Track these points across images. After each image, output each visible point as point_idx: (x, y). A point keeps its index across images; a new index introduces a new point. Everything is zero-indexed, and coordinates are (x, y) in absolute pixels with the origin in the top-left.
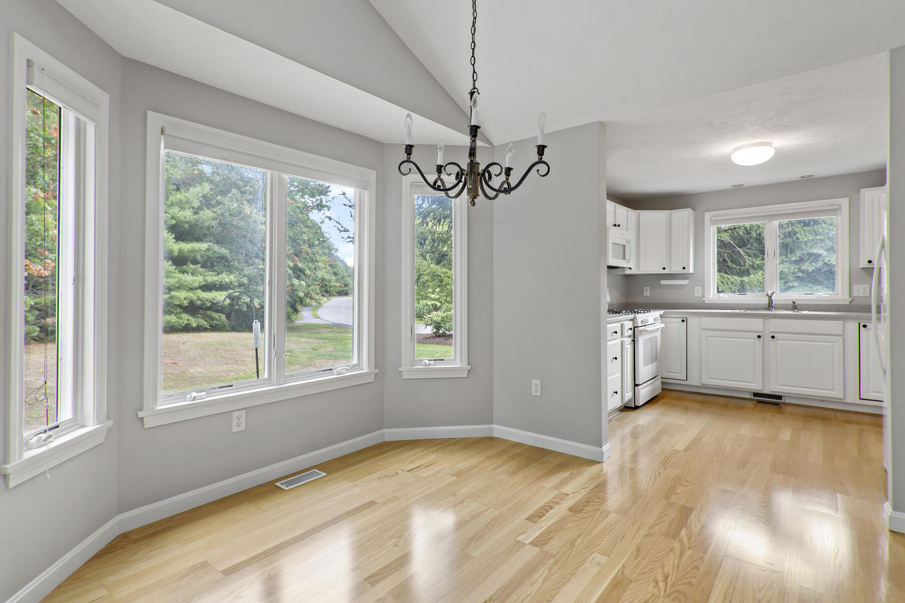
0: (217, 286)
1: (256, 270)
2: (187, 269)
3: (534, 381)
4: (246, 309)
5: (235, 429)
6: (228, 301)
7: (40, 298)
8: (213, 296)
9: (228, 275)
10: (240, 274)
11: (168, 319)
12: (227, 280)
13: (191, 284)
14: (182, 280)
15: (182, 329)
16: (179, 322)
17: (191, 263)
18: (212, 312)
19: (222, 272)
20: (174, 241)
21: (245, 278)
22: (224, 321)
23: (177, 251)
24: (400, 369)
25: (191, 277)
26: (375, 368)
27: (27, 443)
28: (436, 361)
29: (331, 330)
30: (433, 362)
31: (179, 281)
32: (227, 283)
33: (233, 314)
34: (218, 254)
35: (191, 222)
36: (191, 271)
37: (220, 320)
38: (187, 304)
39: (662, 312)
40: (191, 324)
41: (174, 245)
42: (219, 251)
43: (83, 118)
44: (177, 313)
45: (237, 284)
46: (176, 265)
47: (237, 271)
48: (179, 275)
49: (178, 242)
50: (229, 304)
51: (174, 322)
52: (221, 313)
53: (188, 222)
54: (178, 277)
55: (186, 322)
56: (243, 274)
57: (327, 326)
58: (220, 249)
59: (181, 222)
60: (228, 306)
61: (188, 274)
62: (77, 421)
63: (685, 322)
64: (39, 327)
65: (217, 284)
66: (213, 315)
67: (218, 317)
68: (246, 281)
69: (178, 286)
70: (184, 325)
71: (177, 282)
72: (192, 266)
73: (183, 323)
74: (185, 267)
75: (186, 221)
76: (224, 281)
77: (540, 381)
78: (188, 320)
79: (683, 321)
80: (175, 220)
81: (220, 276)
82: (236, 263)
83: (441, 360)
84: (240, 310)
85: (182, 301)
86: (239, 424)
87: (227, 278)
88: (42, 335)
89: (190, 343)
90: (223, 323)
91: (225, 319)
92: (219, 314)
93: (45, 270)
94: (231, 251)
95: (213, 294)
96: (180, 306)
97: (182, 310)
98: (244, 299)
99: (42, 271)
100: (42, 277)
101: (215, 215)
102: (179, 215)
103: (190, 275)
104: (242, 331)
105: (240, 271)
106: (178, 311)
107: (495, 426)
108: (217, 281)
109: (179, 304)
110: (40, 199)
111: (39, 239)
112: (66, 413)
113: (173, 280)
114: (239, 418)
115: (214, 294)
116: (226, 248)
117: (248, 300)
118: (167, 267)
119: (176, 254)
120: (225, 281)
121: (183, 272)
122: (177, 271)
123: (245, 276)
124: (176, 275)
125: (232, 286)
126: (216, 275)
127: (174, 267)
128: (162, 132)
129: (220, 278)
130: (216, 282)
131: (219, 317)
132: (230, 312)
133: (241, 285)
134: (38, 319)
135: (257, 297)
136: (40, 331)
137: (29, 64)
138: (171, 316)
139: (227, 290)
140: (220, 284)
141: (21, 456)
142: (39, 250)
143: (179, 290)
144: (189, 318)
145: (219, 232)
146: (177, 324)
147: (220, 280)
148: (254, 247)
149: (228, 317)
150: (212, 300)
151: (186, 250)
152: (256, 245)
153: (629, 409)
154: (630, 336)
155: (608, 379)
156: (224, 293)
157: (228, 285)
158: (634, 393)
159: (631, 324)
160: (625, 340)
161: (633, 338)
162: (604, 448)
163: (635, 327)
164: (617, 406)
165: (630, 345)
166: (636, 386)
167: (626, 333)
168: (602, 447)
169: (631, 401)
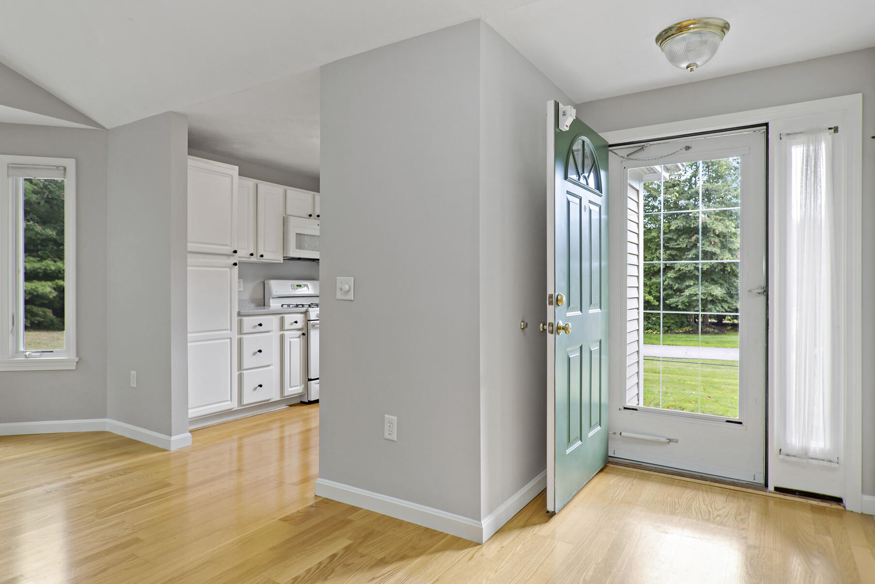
0: (41, 275)
6: (55, 294)
8: (33, 287)
9: (53, 262)
12: (53, 268)
18: (33, 307)
19: (47, 258)
22: (52, 318)
28: (42, 353)
32: (54, 272)
34: (41, 235)
37: (45, 316)
42: (43, 231)
52: (46, 307)
60: (55, 299)
65: (39, 273)
66: (34, 309)
67: (41, 313)
76: (48, 268)
77: (135, 372)
81: (44, 263)
83: (50, 352)
87: (53, 265)
90: (50, 321)
91: (53, 314)
92: (43, 309)
94: (57, 231)
95: (32, 284)
101: (35, 187)
107: (107, 420)
108: (40, 268)
115: (36, 284)
116: (53, 228)
120: (51, 269)
126: (38, 261)
129: (43, 265)
130: (39, 270)
131: (44, 312)
139: (54, 280)
147: (43, 268)
150: (32, 291)
153: (303, 403)
154: (299, 330)
155: (244, 372)
156: (50, 283)
157: (55, 275)
158: (307, 388)
159: (300, 318)
160: (285, 333)
161: (303, 334)
162: (173, 438)
163: (308, 320)
164: (269, 400)
165: (298, 339)
166: (310, 380)
167: (287, 326)
168: (171, 436)
169: (301, 395)
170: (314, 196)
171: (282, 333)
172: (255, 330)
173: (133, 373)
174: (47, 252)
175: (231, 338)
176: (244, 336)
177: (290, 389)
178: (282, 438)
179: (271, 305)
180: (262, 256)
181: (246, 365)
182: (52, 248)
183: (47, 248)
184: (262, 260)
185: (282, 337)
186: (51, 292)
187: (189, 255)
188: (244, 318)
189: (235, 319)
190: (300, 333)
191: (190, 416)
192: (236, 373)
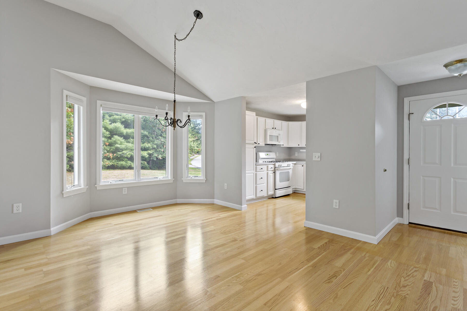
1: (160, 142)
2: (130, 141)
3: (225, 184)
4: (155, 160)
5: (124, 193)
6: (148, 156)
7: (69, 153)
9: (148, 144)
10: (153, 143)
11: (122, 163)
12: (147, 146)
13: (131, 148)
14: (127, 146)
15: (128, 168)
16: (127, 165)
17: (131, 138)
19: (145, 142)
20: (124, 128)
21: (155, 145)
22: (146, 165)
23: (125, 133)
24: (182, 179)
25: (131, 145)
26: (173, 178)
27: (67, 188)
29: (195, 170)
30: (194, 177)
31: (126, 146)
32: (147, 148)
33: (151, 162)
34: (143, 134)
35: (131, 120)
36: (131, 142)
38: (130, 157)
39: (295, 162)
40: (131, 166)
41: (124, 130)
43: (80, 106)
44: (125, 161)
45: (152, 148)
46: (125, 139)
47: (152, 142)
48: (126, 144)
49: (126, 129)
50: (148, 157)
51: (125, 165)
52: (145, 161)
53: (130, 120)
54: (126, 145)
55: (129, 165)
56: (154, 143)
57: (194, 168)
58: (144, 132)
59: (127, 119)
60: (148, 158)
61: (130, 143)
62: (79, 185)
63: (303, 167)
64: (69, 165)
67: (143, 163)
68: (155, 147)
69: (126, 148)
70: (129, 166)
71: (125, 147)
72: (132, 140)
73: (128, 165)
74: (129, 140)
75: (129, 119)
78: (130, 164)
79: (303, 166)
80: (124, 119)
81: (144, 144)
82: (151, 138)
83: (197, 176)
84: (153, 160)
85: (127, 155)
86: (125, 192)
88: (70, 169)
89: (130, 174)
90: (146, 166)
91: (146, 164)
93: (71, 141)
94: (149, 133)
96: (127, 158)
97: (127, 160)
98: (155, 155)
99: (70, 142)
100: (70, 144)
102: (126, 117)
103: (131, 143)
104: (155, 170)
105: (153, 142)
106: (126, 160)
107: (215, 200)
109: (126, 156)
110: (69, 112)
111: (69, 128)
112: (76, 183)
113: (124, 145)
114: (125, 190)
116: (147, 131)
117: (156, 155)
118: (121, 140)
119: (125, 134)
120: (146, 147)
121: (129, 142)
122: (125, 142)
123: (155, 144)
124: (125, 143)
125: (149, 149)
126: (142, 144)
127: (124, 140)
128: (101, 106)
129: (144, 145)
132: (149, 161)
133: (154, 148)
134: (69, 162)
135: (160, 154)
136: (70, 167)
137: (67, 96)
138: (123, 162)
140: (144, 148)
141: (66, 190)
142: (69, 133)
143: (126, 150)
144: (130, 163)
145: (144, 124)
146: (125, 166)
147: (144, 146)
148: (159, 131)
149: (148, 163)
151: (129, 132)
152: (160, 130)
153: (273, 198)
154: (272, 171)
155: (257, 185)
156: (146, 152)
157: (147, 149)
158: (275, 192)
159: (273, 166)
160: (269, 172)
161: (274, 172)
162: (243, 206)
163: (275, 167)
164: (264, 196)
165: (272, 174)
166: (276, 189)
167: (269, 169)
168: (242, 206)
169: (273, 195)
170: (274, 121)
171: (267, 172)
172: (260, 171)
173: (226, 184)
174: (144, 140)
175: (254, 173)
176: (257, 173)
177: (270, 192)
178: (267, 210)
179: (259, 161)
180: (259, 144)
181: (258, 183)
182: (146, 139)
183: (144, 139)
184: (259, 145)
185: (268, 173)
186: (146, 155)
187: (246, 144)
188: (257, 166)
189: (255, 166)
190: (273, 172)
191: (247, 199)
192: (255, 186)
